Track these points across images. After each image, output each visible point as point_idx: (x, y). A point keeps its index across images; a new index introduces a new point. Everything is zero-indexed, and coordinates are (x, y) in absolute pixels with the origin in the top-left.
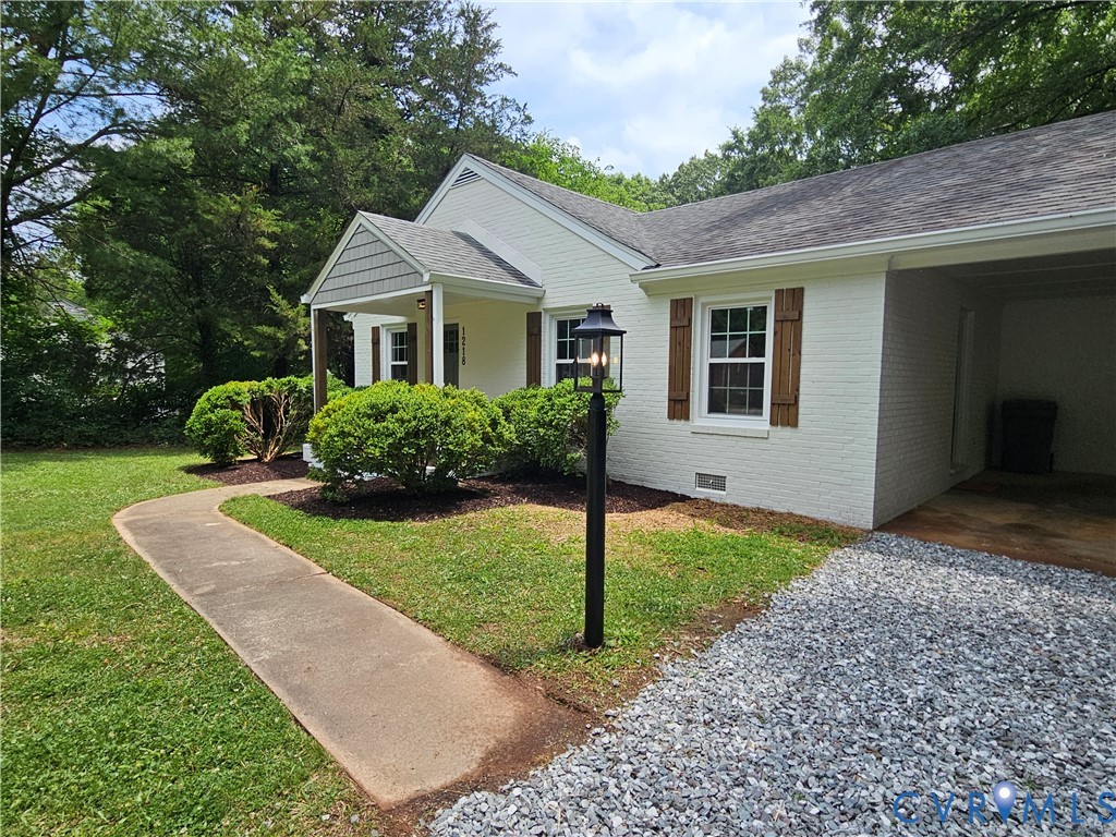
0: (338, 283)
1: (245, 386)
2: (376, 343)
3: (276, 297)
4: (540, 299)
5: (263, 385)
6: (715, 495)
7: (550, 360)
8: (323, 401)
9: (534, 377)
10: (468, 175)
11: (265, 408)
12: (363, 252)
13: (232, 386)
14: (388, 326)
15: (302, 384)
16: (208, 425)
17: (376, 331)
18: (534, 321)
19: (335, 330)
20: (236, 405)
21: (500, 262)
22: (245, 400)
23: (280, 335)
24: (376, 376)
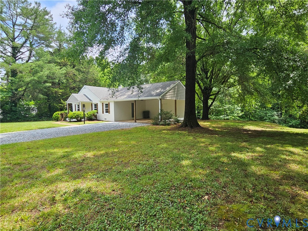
0: (70, 101)
1: (60, 112)
2: (75, 106)
3: (62, 100)
4: (92, 102)
5: (61, 112)
6: (106, 120)
7: (94, 108)
8: (69, 113)
9: (92, 110)
10: (85, 88)
11: (62, 115)
12: (73, 98)
13: (58, 112)
14: (77, 104)
15: (66, 112)
16: (56, 116)
17: (75, 105)
18: (92, 104)
19: (70, 105)
20: (59, 114)
21: (88, 98)
22: (60, 114)
23: (62, 105)
24: (76, 110)
